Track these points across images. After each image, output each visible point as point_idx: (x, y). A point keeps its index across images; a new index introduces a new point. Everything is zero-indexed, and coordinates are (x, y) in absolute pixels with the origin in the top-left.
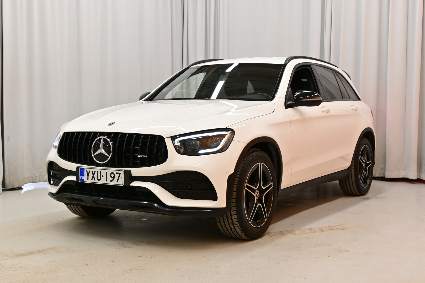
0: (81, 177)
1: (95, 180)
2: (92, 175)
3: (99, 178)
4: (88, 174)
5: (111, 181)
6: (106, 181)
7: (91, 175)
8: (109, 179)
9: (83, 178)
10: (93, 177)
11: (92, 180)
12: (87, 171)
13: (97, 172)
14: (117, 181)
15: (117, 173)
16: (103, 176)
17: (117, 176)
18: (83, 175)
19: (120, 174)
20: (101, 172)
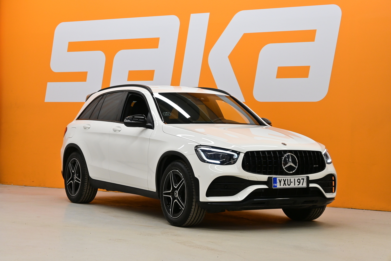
0: (274, 185)
1: (286, 185)
2: (284, 182)
3: (289, 184)
4: (280, 182)
5: (298, 185)
6: (295, 185)
7: (282, 182)
8: (297, 183)
9: (276, 185)
10: (285, 183)
11: (284, 185)
12: (279, 180)
13: (288, 179)
14: (302, 185)
15: (302, 179)
16: (292, 182)
17: (302, 181)
18: (276, 183)
19: (304, 179)
20: (290, 179)
